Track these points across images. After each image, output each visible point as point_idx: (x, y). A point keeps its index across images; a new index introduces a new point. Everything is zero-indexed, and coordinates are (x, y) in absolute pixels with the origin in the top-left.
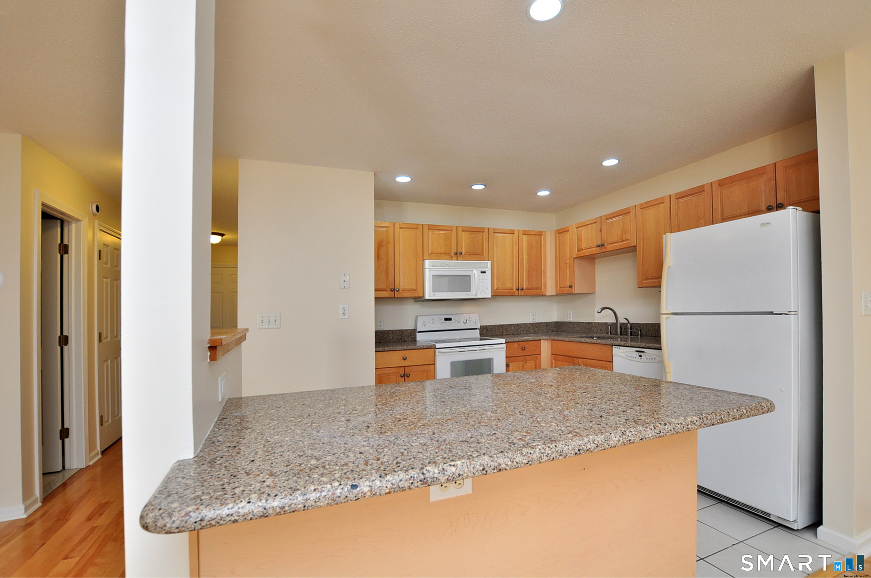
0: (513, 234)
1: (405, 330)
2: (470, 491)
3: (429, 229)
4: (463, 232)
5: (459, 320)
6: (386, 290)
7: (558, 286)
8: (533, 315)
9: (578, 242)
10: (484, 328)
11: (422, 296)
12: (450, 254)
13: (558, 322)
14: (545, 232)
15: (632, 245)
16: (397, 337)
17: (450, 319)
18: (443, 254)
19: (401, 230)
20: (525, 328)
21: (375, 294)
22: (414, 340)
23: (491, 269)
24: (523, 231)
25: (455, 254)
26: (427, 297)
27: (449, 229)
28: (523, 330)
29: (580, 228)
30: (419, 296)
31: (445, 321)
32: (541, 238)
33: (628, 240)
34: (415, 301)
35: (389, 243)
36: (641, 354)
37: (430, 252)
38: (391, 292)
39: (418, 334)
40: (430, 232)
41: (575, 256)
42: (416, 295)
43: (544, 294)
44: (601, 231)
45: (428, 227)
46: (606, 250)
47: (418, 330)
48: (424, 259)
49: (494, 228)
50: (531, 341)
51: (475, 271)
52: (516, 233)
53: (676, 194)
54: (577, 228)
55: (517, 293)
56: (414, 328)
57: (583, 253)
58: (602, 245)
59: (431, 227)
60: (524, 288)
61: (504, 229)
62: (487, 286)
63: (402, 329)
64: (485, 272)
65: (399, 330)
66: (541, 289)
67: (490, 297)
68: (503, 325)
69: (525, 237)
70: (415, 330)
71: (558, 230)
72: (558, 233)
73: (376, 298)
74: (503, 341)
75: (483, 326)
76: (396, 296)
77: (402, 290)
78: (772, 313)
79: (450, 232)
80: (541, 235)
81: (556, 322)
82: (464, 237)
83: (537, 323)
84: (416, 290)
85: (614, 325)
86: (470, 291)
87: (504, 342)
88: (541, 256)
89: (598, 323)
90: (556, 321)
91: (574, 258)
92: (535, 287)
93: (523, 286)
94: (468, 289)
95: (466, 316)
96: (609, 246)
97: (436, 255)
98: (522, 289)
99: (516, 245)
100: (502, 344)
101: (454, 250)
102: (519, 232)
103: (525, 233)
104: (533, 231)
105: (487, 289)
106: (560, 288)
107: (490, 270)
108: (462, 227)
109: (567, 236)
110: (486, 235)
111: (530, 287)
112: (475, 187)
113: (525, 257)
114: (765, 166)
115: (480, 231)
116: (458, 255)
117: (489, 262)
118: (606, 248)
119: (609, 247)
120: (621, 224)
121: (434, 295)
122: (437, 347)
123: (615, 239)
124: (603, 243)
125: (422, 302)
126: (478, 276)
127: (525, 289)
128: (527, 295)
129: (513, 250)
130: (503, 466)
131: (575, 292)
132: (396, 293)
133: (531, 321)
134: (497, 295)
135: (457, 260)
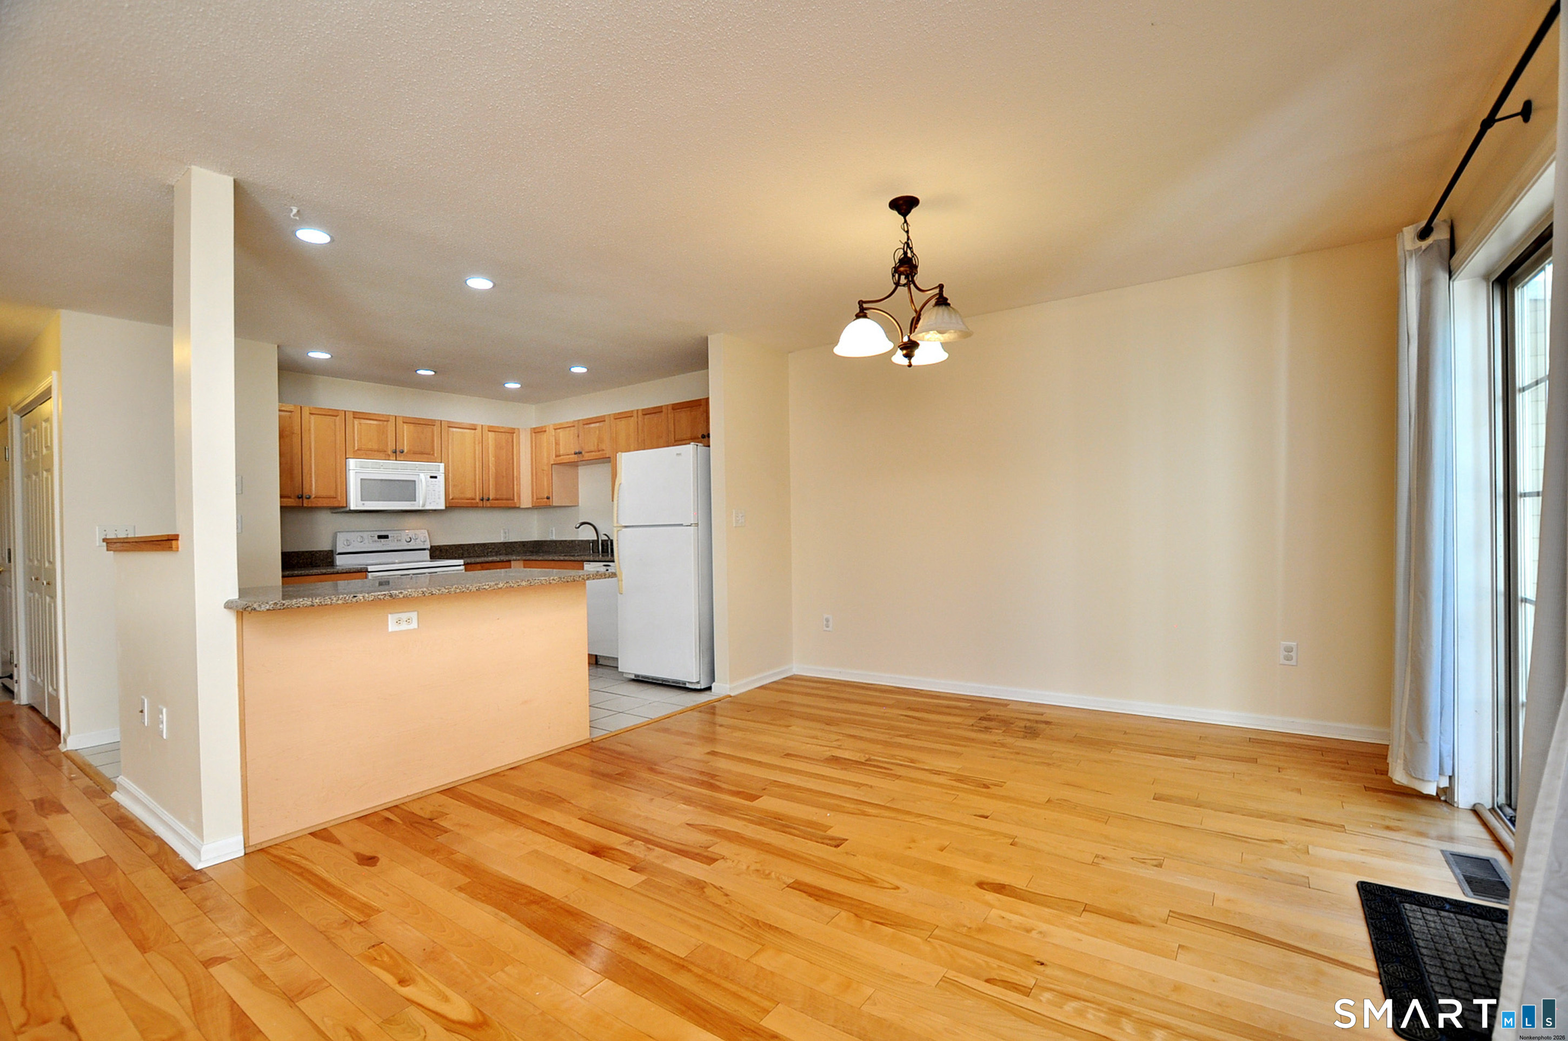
0: (475, 429)
1: (316, 552)
2: (416, 627)
3: (354, 418)
4: (405, 425)
5: (399, 538)
6: (289, 497)
7: (535, 496)
8: (505, 533)
9: (556, 446)
10: (437, 549)
11: (345, 505)
12: (385, 451)
13: (538, 541)
14: (518, 429)
15: (607, 456)
16: (305, 560)
17: (386, 537)
18: (375, 451)
19: (313, 417)
20: (493, 549)
21: (281, 502)
22: (332, 563)
23: (445, 473)
24: (489, 427)
25: (394, 452)
26: (352, 508)
27: (384, 419)
28: (491, 552)
29: (559, 430)
30: (341, 505)
31: (379, 540)
32: (513, 437)
33: (603, 450)
34: (332, 513)
35: (293, 433)
36: (608, 568)
37: (356, 448)
38: (297, 500)
39: (338, 557)
40: (356, 422)
41: (553, 463)
42: (336, 505)
43: (517, 506)
44: (578, 436)
45: (354, 414)
46: (584, 459)
47: (338, 551)
48: (347, 457)
49: (448, 421)
50: (498, 562)
51: (422, 476)
52: (479, 428)
53: (643, 410)
54: (555, 429)
55: (481, 504)
56: (330, 549)
57: (559, 460)
58: (580, 453)
59: (357, 415)
60: (491, 498)
61: (462, 423)
62: (439, 495)
63: (313, 550)
64: (436, 477)
65: (307, 552)
66: (513, 500)
67: (443, 507)
68: (464, 545)
69: (491, 435)
70: (332, 551)
71: (534, 429)
72: (535, 433)
73: (281, 507)
74: (461, 562)
75: (434, 546)
76: (305, 505)
77: (315, 497)
78: (681, 525)
79: (385, 423)
80: (514, 433)
81: (535, 541)
82: (407, 431)
83: (511, 543)
84: (335, 498)
85: (595, 543)
86: (415, 501)
87: (463, 563)
88: (513, 459)
89: (582, 541)
90: (536, 539)
91: (552, 465)
92: (505, 497)
93: (489, 495)
94: (413, 498)
95: (410, 533)
96: (587, 454)
97: (364, 453)
98: (488, 500)
99: (479, 443)
100: (460, 565)
101: (391, 446)
102: (484, 427)
103: (492, 429)
104: (503, 427)
105: (439, 498)
106: (537, 499)
107: (443, 475)
108: (403, 417)
109: (544, 437)
110: (436, 429)
111: (498, 497)
112: (421, 372)
113: (492, 459)
114: (701, 399)
115: (430, 423)
116: (397, 453)
117: (442, 465)
118: (583, 456)
119: (587, 456)
120: (597, 432)
121: (363, 504)
122: (369, 570)
123: (592, 448)
124: (581, 451)
125: (343, 514)
126: (427, 482)
127: (493, 499)
128: (495, 507)
129: (475, 450)
130: (434, 592)
131: (554, 504)
132: (305, 501)
133: (502, 540)
134: (452, 506)
135: (396, 460)
